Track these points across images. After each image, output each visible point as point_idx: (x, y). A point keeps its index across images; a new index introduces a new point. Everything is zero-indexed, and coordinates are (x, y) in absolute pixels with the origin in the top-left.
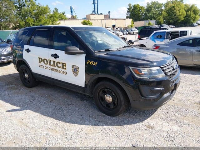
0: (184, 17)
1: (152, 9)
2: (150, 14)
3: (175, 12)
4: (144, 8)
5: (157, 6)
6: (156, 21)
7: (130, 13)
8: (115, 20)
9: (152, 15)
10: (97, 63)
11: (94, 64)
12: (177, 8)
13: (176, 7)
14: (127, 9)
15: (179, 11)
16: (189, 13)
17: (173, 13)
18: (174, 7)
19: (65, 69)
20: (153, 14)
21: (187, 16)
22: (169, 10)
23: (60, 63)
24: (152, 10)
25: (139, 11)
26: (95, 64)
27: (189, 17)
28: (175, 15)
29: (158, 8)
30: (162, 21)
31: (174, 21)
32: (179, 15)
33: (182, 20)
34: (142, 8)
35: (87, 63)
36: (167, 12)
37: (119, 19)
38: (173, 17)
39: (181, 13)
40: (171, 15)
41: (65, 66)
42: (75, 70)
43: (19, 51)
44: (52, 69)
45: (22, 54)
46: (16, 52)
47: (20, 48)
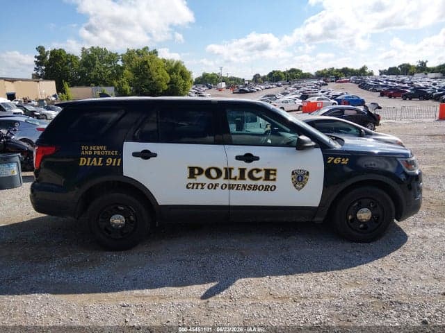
0: (168, 84)
1: (97, 62)
2: (93, 73)
3: (150, 74)
4: (76, 58)
5: (106, 57)
6: (116, 88)
7: (44, 68)
8: (13, 80)
9: (97, 75)
10: (347, 160)
11: (342, 161)
12: (153, 66)
13: (150, 64)
14: (36, 57)
15: (156, 71)
16: (174, 76)
17: (147, 75)
18: (146, 63)
19: (274, 180)
20: (100, 72)
21: (172, 82)
22: (136, 69)
23: (258, 171)
24: (97, 66)
25: (66, 64)
26: (345, 161)
27: (175, 84)
28: (151, 79)
29: (109, 61)
30: (128, 90)
31: (151, 91)
32: (159, 79)
33: (166, 89)
34: (71, 58)
35: (329, 162)
36: (133, 72)
37: (22, 80)
38: (147, 82)
39: (161, 76)
40: (143, 78)
41: (275, 174)
42: (300, 178)
43: (100, 159)
44: (231, 187)
45: (118, 164)
46: (81, 164)
47: (101, 151)
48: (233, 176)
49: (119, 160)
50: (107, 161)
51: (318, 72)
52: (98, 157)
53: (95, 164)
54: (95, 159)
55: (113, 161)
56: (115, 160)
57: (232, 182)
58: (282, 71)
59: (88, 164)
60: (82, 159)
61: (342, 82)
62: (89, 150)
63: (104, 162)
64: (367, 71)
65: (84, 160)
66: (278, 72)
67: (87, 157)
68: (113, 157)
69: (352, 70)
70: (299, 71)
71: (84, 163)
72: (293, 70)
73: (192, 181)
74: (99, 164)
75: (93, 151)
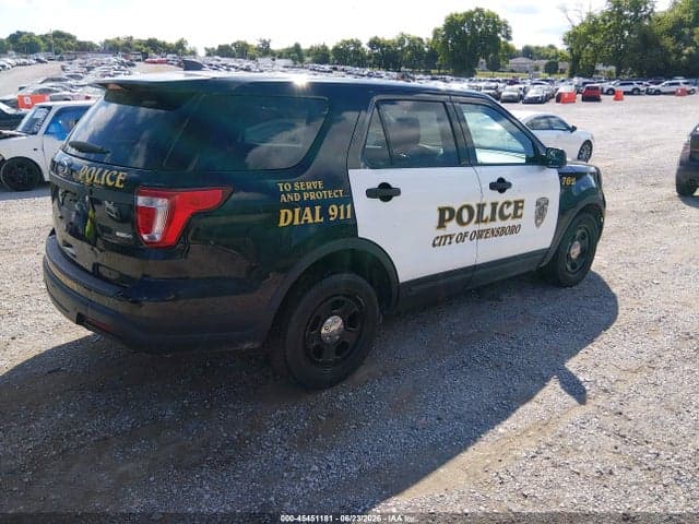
10: (575, 179)
11: (571, 182)
19: (521, 216)
23: (508, 204)
35: (563, 183)
41: (522, 207)
42: (541, 210)
43: (318, 208)
44: (479, 235)
45: (349, 216)
46: (282, 224)
47: (315, 191)
48: (484, 218)
49: (349, 207)
50: (331, 213)
51: (107, 41)
52: (311, 204)
53: (310, 221)
54: (308, 210)
55: (339, 210)
56: (342, 207)
57: (483, 226)
58: (37, 34)
59: (296, 222)
60: (283, 212)
61: (155, 63)
62: (293, 191)
63: (324, 213)
64: (188, 48)
65: (286, 215)
66: (31, 35)
67: (291, 206)
68: (338, 202)
69: (164, 43)
70: (70, 37)
71: (289, 222)
72: (58, 35)
73: (442, 232)
74: (317, 220)
75: (300, 192)
